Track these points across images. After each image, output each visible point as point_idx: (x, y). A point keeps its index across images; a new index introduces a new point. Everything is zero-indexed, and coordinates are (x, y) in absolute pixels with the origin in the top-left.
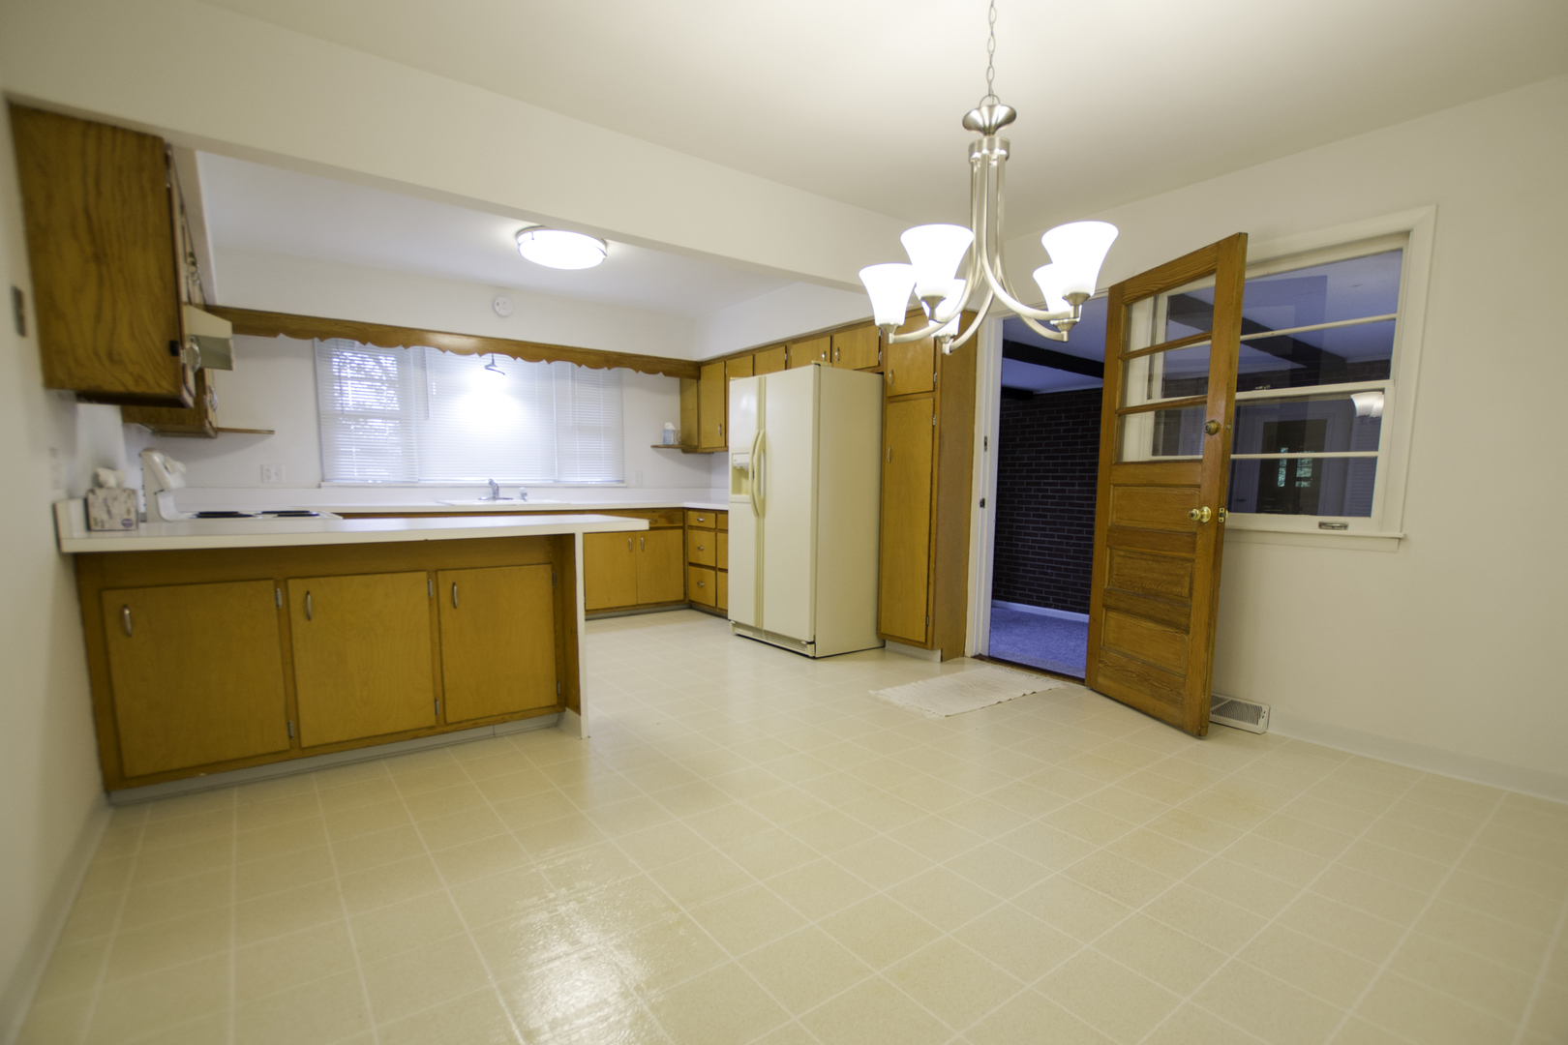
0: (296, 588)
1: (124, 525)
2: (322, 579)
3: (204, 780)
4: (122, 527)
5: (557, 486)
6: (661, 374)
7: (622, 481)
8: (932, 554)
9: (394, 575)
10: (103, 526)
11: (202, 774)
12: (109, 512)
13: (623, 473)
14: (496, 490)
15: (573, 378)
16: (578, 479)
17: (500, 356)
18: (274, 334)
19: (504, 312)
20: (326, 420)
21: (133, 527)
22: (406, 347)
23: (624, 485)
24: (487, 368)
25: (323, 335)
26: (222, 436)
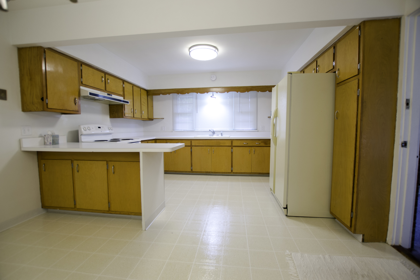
0: (75, 163)
1: (50, 144)
2: (81, 161)
3: (58, 210)
4: (49, 144)
5: (234, 131)
6: (268, 91)
7: (257, 130)
8: (356, 175)
9: (98, 161)
10: (46, 144)
11: (58, 209)
12: (47, 140)
13: (257, 126)
14: (214, 132)
15: (240, 97)
16: (241, 129)
17: (214, 93)
18: (160, 95)
19: (213, 79)
20: (174, 115)
21: (51, 144)
22: (188, 93)
23: (257, 131)
24: (211, 97)
25: (169, 93)
26: (154, 120)
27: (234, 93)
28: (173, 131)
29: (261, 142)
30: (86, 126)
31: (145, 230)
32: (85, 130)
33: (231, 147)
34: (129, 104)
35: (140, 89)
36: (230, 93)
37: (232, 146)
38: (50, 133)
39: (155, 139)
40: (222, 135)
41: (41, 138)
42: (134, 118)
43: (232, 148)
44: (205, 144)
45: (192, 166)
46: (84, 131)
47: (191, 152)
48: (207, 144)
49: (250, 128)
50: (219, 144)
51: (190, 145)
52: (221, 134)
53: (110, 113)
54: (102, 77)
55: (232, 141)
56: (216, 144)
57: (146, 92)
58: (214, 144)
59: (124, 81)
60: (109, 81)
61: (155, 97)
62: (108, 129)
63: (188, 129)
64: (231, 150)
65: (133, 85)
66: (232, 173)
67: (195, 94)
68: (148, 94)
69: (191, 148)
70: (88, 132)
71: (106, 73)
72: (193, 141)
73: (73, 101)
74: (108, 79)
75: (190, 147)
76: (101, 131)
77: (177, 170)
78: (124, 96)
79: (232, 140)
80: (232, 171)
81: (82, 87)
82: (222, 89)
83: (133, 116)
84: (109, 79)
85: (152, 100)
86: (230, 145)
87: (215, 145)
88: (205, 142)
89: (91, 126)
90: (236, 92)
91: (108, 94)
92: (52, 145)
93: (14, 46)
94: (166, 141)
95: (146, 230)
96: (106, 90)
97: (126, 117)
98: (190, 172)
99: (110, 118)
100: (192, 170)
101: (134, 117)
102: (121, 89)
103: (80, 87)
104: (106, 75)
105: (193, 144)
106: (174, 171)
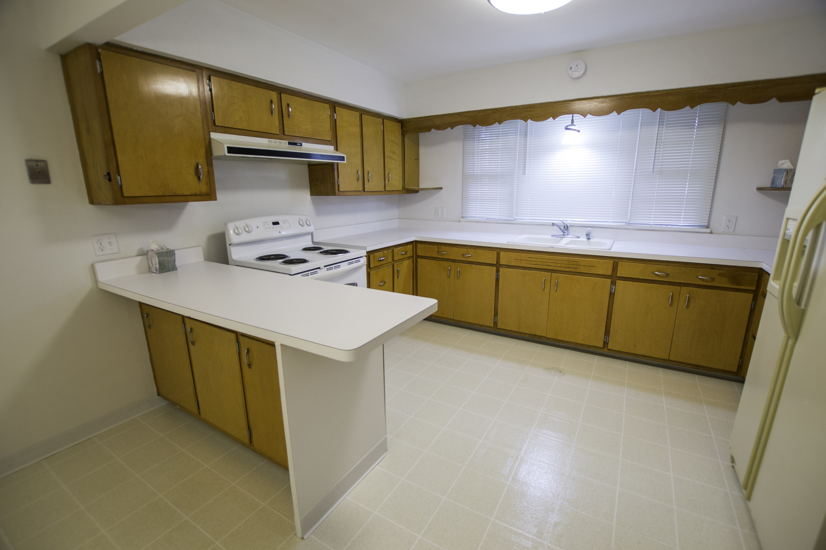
0: (188, 324)
2: (195, 322)
5: (629, 228)
6: (774, 100)
7: (707, 227)
10: (152, 270)
12: (152, 263)
13: (710, 217)
14: (565, 229)
15: (661, 123)
16: (652, 222)
17: (574, 115)
18: (430, 130)
19: (577, 74)
20: (466, 179)
21: (158, 272)
22: (500, 122)
23: (708, 230)
24: (567, 129)
25: (453, 125)
26: (420, 193)
27: (640, 114)
28: (461, 219)
29: (720, 275)
30: (241, 224)
31: (303, 538)
32: (238, 234)
33: (609, 281)
34: (345, 162)
35: (381, 120)
36: (629, 114)
37: (614, 278)
38: (154, 247)
39: (415, 241)
40: (589, 239)
41: (139, 258)
42: (367, 193)
43: (613, 283)
44: (536, 263)
45: (496, 314)
46: (236, 235)
47: (497, 280)
48: (539, 263)
49: (682, 222)
50: (575, 266)
51: (495, 263)
52: (588, 236)
53: (310, 183)
54: (271, 102)
55: (617, 263)
56: (567, 266)
57: (398, 125)
58: (559, 265)
59: (334, 105)
60: (290, 110)
61: (423, 136)
62: (299, 225)
63: (497, 217)
64: (611, 289)
65: (362, 112)
66: (604, 351)
67: (520, 122)
68: (405, 129)
69: (498, 271)
70: (245, 237)
71: (281, 90)
72: (502, 254)
73: (193, 172)
74: (288, 105)
75: (494, 269)
76: (280, 232)
77: (460, 320)
78: (335, 142)
79: (617, 261)
80: (606, 344)
81: (214, 136)
82: (602, 102)
83: (361, 189)
84: (290, 104)
85: (417, 144)
86: (609, 273)
87: (562, 269)
88: (535, 260)
89: (253, 223)
90: (647, 111)
91: (290, 143)
92: (160, 273)
93: (51, 49)
94: (438, 248)
95: (305, 537)
96: (284, 134)
97: (341, 193)
98: (490, 327)
99: (311, 195)
100: (495, 323)
101: (366, 190)
102: (327, 126)
103: (210, 135)
104: (282, 94)
105: (502, 262)
106: (453, 319)
